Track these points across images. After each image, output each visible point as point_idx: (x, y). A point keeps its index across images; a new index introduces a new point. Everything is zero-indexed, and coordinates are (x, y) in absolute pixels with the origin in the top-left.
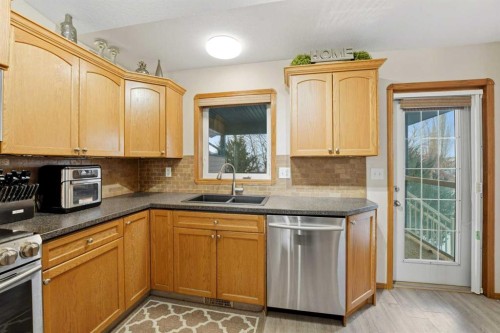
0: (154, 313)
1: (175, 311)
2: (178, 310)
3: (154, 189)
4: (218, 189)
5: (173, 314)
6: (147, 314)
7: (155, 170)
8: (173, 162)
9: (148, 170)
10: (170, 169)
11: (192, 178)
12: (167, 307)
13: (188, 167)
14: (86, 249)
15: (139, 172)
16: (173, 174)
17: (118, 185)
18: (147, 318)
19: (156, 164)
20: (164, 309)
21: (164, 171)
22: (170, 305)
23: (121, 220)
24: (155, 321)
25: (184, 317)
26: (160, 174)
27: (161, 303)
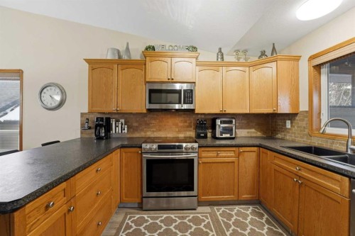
0: (254, 213)
1: (266, 221)
2: (268, 222)
3: (279, 136)
4: (333, 143)
5: (263, 221)
6: (250, 210)
7: (280, 123)
8: (292, 116)
9: (276, 122)
10: (289, 121)
11: (307, 131)
12: (263, 215)
13: (303, 120)
14: (217, 157)
15: (270, 123)
16: (291, 126)
17: (253, 130)
18: (248, 212)
19: (281, 118)
20: (261, 216)
21: (285, 123)
22: (266, 216)
23: (237, 148)
24: (251, 216)
25: (268, 228)
26: (282, 125)
27: (262, 212)
